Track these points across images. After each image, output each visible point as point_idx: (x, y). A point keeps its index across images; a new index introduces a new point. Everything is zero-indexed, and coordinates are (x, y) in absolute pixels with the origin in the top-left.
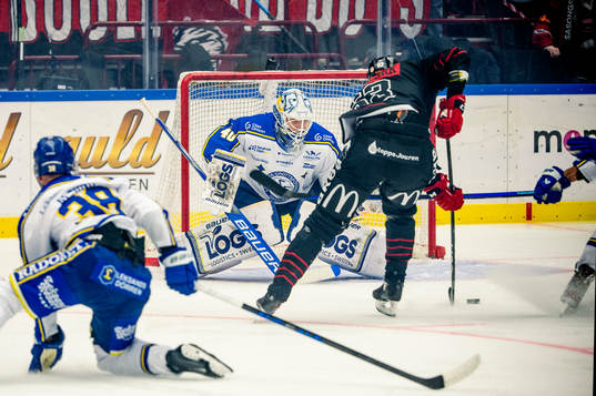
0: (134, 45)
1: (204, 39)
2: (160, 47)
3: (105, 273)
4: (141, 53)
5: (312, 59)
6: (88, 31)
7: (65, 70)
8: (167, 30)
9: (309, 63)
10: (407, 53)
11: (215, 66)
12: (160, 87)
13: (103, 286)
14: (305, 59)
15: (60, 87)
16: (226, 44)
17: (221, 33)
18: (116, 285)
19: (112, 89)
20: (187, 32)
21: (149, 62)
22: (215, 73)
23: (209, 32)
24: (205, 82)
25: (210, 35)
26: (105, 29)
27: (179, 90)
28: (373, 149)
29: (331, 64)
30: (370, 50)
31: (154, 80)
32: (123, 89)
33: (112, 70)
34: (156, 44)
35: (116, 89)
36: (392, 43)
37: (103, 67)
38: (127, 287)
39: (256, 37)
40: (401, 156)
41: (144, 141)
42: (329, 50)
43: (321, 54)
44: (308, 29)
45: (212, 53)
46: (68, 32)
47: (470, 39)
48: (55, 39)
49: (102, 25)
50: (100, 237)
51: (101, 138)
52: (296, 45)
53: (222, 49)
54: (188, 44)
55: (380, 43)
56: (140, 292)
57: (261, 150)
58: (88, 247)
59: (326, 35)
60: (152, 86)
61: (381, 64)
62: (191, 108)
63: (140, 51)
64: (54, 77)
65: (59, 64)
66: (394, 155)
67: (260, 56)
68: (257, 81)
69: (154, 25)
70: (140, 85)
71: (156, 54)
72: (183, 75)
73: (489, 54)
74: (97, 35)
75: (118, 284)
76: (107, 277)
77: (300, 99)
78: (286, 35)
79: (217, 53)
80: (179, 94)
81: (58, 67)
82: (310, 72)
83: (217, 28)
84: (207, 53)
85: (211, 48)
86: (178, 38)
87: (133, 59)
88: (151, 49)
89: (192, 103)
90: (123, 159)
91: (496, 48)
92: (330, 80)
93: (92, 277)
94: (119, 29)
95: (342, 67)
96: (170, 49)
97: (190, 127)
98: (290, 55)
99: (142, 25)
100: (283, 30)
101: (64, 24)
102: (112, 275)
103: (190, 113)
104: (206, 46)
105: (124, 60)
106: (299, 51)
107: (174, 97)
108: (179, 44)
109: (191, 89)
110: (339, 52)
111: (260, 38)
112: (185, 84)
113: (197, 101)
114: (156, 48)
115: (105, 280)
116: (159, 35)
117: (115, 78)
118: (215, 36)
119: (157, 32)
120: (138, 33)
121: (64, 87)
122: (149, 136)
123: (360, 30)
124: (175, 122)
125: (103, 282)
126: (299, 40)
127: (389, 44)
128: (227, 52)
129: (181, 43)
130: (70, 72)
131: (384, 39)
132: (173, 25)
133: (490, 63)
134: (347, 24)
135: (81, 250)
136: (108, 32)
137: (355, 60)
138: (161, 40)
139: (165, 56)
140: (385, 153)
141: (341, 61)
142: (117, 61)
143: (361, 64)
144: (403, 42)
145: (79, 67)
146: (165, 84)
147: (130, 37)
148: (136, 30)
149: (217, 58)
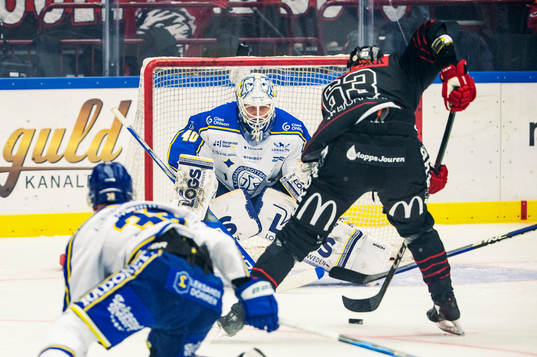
0: (94, 29)
1: (169, 22)
2: (122, 31)
3: (179, 281)
4: (101, 38)
5: (288, 43)
6: (43, 13)
7: (18, 56)
8: (129, 11)
9: (283, 48)
10: (390, 36)
11: (181, 51)
12: (121, 74)
13: (179, 295)
14: (279, 44)
15: (12, 74)
16: (194, 27)
17: (188, 14)
18: (192, 294)
19: (69, 77)
20: (151, 14)
21: (109, 48)
22: (182, 58)
23: (174, 14)
24: (170, 68)
25: (177, 17)
26: (62, 10)
27: (142, 77)
28: (352, 154)
29: (308, 49)
30: (351, 34)
31: (115, 66)
32: (81, 77)
33: (70, 56)
34: (118, 28)
35: (73, 77)
36: (375, 25)
37: (60, 52)
38: (202, 296)
39: (226, 19)
40: (384, 159)
41: (104, 134)
42: (305, 34)
43: (297, 38)
44: (283, 11)
45: (179, 37)
46: (21, 14)
47: (460, 22)
48: (7, 22)
49: (58, 6)
50: (164, 244)
51: (57, 131)
52: (270, 28)
53: (189, 33)
54: (152, 27)
55: (361, 26)
56: (215, 302)
57: (227, 144)
58: (154, 256)
59: (302, 17)
60: (112, 73)
61: (364, 54)
62: (155, 98)
63: (100, 35)
64: (5, 63)
65: (11, 49)
66: (376, 159)
67: (230, 40)
68: (227, 68)
69: (115, 7)
70: (100, 72)
71: (117, 39)
72: (146, 61)
73: (481, 39)
74: (52, 17)
75: (194, 293)
76: (182, 285)
77: (258, 83)
78: (259, 17)
79: (184, 37)
80: (142, 82)
81: (10, 53)
82: (285, 58)
83: (184, 10)
84: (172, 37)
85: (177, 31)
86: (142, 21)
87: (92, 44)
88: (112, 33)
89: (157, 92)
90: (81, 153)
91: (488, 32)
92: (307, 67)
93: (166, 287)
94: (77, 11)
95: (321, 52)
96: (132, 32)
97: (155, 118)
98: (262, 39)
99: (102, 7)
100: (255, 12)
101: (18, 6)
102: (186, 282)
103: (155, 103)
104: (172, 29)
105: (82, 45)
106: (274, 35)
107: (136, 85)
108: (142, 27)
109: (155, 77)
110: (316, 36)
111: (230, 20)
112: (149, 71)
113: (162, 89)
114: (117, 32)
115: (181, 289)
116: (120, 18)
117: (72, 65)
118: (181, 19)
119: (119, 14)
120: (98, 15)
121: (17, 74)
122: (109, 127)
123: (341, 12)
124: (138, 113)
125: (179, 292)
126: (273, 22)
127: (371, 27)
128: (194, 37)
129: (144, 26)
130: (23, 59)
131: (366, 22)
132: (136, 7)
133: (482, 47)
134: (326, 6)
135: (148, 260)
136: (64, 14)
137: (335, 44)
138: (122, 23)
139: (126, 40)
140: (365, 157)
141: (319, 46)
142: (74, 46)
143: (340, 49)
144: (386, 26)
145: (33, 52)
146: (127, 72)
147: (88, 19)
148: (95, 13)
149: (183, 43)
